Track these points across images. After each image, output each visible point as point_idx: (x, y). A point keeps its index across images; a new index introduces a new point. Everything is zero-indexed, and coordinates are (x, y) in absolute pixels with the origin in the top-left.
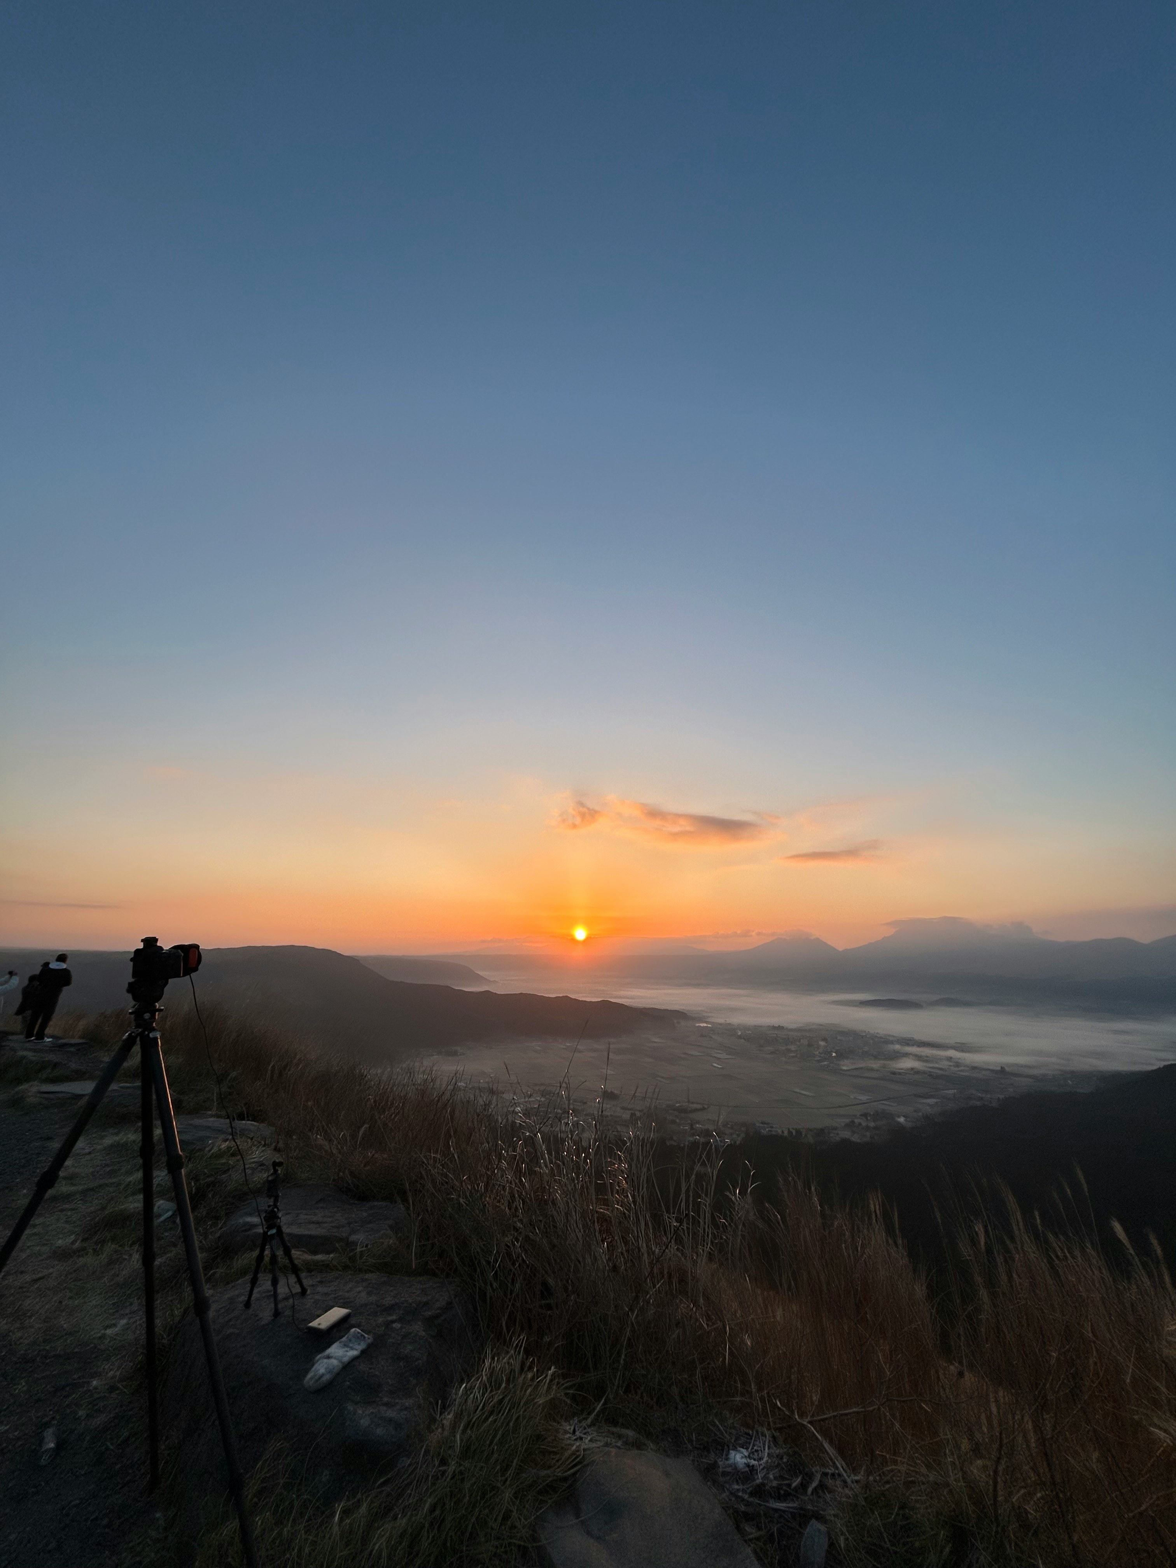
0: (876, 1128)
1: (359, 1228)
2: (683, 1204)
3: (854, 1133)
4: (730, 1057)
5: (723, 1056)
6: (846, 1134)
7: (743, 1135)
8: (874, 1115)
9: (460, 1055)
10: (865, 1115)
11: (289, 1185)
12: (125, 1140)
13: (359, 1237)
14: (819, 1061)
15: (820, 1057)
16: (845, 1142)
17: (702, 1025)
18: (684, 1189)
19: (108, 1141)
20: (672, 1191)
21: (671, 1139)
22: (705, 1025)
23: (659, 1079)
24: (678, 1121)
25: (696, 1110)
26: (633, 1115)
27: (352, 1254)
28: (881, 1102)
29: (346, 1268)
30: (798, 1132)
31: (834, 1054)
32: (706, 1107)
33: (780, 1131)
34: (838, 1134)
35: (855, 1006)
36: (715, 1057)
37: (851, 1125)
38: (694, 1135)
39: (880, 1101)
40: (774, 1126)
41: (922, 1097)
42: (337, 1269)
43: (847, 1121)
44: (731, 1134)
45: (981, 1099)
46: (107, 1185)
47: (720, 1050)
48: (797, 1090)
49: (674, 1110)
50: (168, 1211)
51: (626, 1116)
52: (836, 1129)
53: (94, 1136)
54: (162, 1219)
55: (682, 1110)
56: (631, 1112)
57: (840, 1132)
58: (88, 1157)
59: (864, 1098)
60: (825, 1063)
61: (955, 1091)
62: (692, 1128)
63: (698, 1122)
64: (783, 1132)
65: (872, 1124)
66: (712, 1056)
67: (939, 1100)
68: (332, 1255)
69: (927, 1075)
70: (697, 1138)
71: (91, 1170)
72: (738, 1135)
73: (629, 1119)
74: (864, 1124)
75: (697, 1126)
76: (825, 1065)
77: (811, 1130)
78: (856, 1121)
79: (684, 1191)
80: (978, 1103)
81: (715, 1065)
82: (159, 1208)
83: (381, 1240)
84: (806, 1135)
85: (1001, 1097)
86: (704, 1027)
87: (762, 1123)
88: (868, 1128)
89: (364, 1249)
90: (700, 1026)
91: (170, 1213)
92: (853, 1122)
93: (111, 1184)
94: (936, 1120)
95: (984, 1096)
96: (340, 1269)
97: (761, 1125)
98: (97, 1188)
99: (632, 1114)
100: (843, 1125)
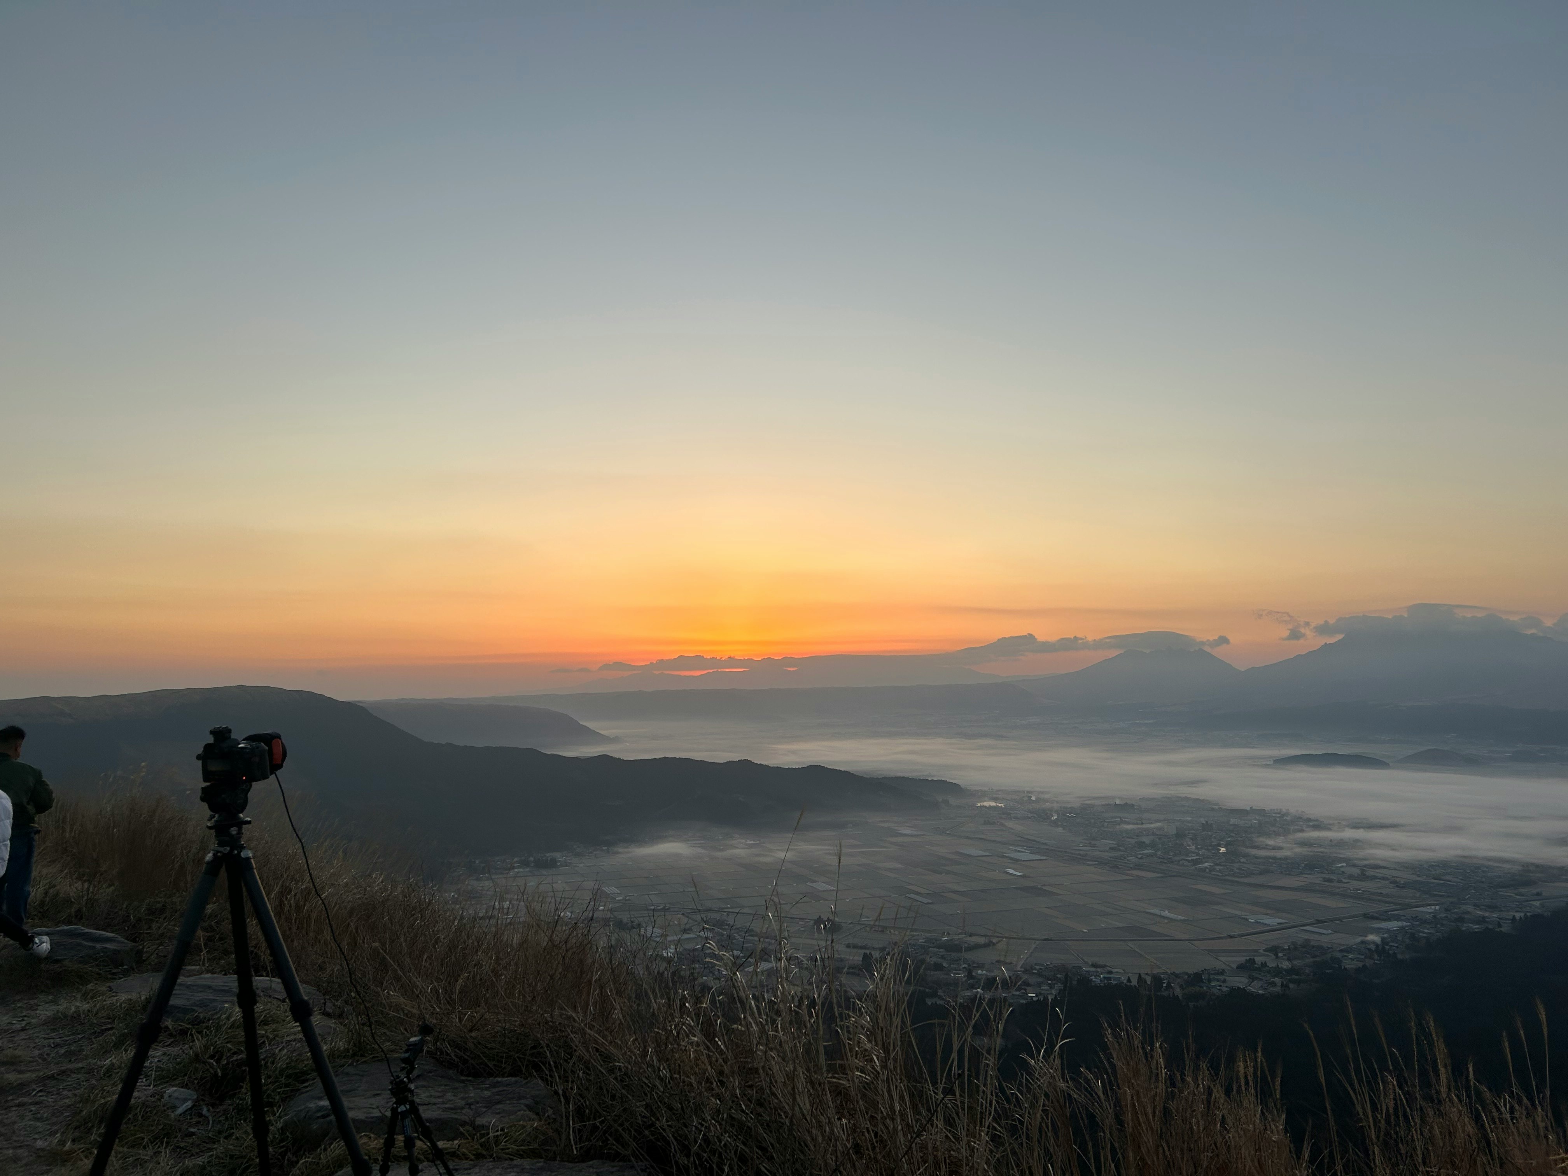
0: (1292, 971)
1: (485, 1109)
2: (955, 1064)
3: (1252, 979)
4: (1038, 857)
5: (1026, 856)
6: (1240, 981)
7: (1059, 986)
8: (1289, 949)
9: (561, 866)
10: (1274, 950)
11: (364, 1059)
12: (73, 1009)
13: (490, 1120)
14: (1195, 862)
15: (1198, 855)
16: (1236, 992)
17: (987, 804)
18: (956, 1046)
19: (46, 1011)
20: (939, 1049)
21: (934, 995)
22: (993, 804)
23: (912, 896)
24: (945, 965)
25: (977, 947)
26: (866, 957)
27: (483, 1140)
28: (1302, 928)
29: (479, 1156)
30: (1157, 979)
31: (1223, 850)
32: (995, 940)
33: (1124, 979)
34: (1224, 981)
35: (1267, 766)
36: (1012, 859)
37: (1248, 967)
38: (972, 987)
39: (1304, 926)
40: (1114, 970)
41: (1373, 918)
42: (467, 1159)
43: (1242, 959)
44: (1039, 984)
45: (1482, 920)
46: (72, 1071)
47: (1018, 846)
48: (1155, 911)
49: (939, 947)
50: (185, 1100)
51: (856, 958)
52: (1222, 972)
53: (18, 1005)
54: (180, 1110)
55: (953, 947)
56: (862, 952)
57: (1227, 978)
58: (23, 1035)
59: (1273, 921)
60: (1207, 865)
61: (1437, 908)
62: (970, 975)
63: (981, 966)
64: (1129, 980)
65: (1286, 965)
66: (1003, 857)
67: (1405, 924)
68: (456, 1142)
69: (1387, 882)
70: (978, 992)
71: (37, 1052)
72: (1051, 986)
73: (860, 962)
74: (1272, 964)
75: (979, 972)
76: (1206, 868)
77: (1177, 976)
78: (1259, 960)
79: (957, 1049)
80: (1476, 927)
81: (1010, 871)
82: (170, 1096)
83: (521, 1123)
84: (1169, 984)
85: (1518, 915)
86: (990, 807)
87: (1093, 965)
88: (1277, 972)
89: (499, 1133)
90: (984, 806)
91: (189, 1104)
92: (1252, 961)
93: (77, 1069)
94: (1400, 957)
95: (1487, 914)
96: (473, 1157)
97: (1093, 969)
98: (58, 1075)
99: (865, 954)
100: (1235, 966)
